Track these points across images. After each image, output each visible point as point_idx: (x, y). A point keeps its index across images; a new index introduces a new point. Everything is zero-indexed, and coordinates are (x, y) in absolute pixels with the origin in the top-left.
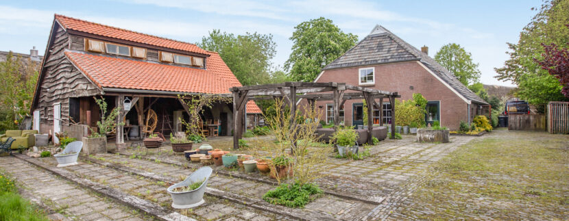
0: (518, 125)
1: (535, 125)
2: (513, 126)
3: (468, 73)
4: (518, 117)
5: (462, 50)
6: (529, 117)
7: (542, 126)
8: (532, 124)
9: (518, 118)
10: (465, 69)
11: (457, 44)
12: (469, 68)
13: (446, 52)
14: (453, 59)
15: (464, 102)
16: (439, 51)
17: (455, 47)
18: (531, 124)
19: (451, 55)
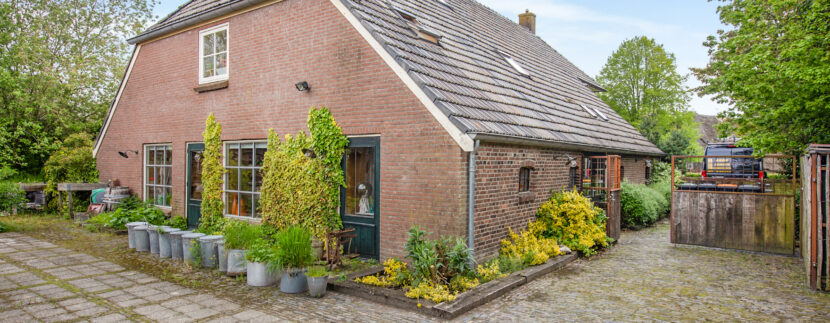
0: (701, 226)
1: (759, 231)
2: (686, 228)
3: (669, 93)
4: (702, 197)
5: (659, 49)
6: (739, 202)
7: (781, 235)
8: (748, 226)
9: (702, 201)
10: (663, 86)
11: (649, 38)
12: (671, 83)
13: (630, 53)
14: (642, 66)
15: (451, 145)
16: (616, 49)
17: (645, 42)
18: (745, 225)
19: (638, 60)
